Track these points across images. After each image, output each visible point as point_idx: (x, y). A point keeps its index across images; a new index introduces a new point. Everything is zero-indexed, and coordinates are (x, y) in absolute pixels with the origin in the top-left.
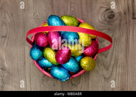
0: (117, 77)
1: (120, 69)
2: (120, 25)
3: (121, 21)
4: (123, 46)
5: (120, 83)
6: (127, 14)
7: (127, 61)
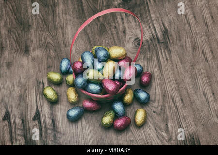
0: (157, 87)
1: (158, 80)
2: (149, 48)
3: (149, 45)
4: (156, 63)
5: (160, 91)
6: (153, 40)
7: (162, 74)
